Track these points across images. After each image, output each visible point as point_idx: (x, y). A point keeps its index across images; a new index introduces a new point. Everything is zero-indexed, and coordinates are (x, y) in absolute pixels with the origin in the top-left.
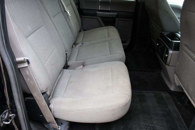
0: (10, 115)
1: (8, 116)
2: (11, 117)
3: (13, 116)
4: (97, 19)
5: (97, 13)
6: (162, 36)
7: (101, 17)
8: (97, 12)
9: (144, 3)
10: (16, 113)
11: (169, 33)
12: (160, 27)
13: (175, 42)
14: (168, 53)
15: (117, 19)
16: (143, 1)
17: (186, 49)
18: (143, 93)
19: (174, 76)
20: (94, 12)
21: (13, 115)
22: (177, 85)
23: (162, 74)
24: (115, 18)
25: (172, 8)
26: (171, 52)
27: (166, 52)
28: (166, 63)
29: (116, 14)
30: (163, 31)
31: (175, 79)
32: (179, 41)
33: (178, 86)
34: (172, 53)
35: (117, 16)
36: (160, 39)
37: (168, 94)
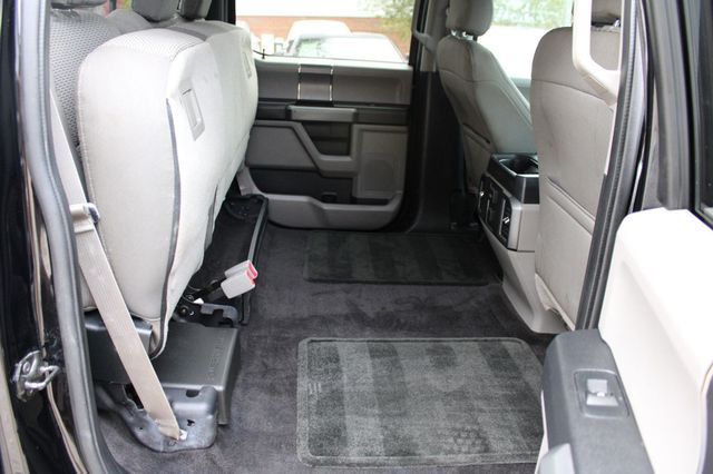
0: (44, 369)
1: (37, 371)
2: (44, 374)
3: (50, 372)
4: (290, 128)
5: (290, 111)
6: (493, 165)
7: (305, 123)
8: (293, 107)
9: (437, 73)
10: (61, 363)
11: (513, 156)
12: (488, 142)
13: (528, 179)
14: (509, 213)
15: (356, 127)
16: (434, 70)
17: (554, 189)
18: (445, 344)
19: (534, 281)
20: (283, 108)
21: (51, 367)
22: (547, 308)
23: (505, 287)
24: (349, 125)
25: (519, 87)
26: (517, 208)
27: (506, 210)
28: (506, 244)
29: (353, 110)
30: (497, 153)
31: (538, 289)
32: (537, 176)
33: (550, 310)
34: (522, 212)
35: (357, 118)
36: (488, 175)
37: (523, 342)
